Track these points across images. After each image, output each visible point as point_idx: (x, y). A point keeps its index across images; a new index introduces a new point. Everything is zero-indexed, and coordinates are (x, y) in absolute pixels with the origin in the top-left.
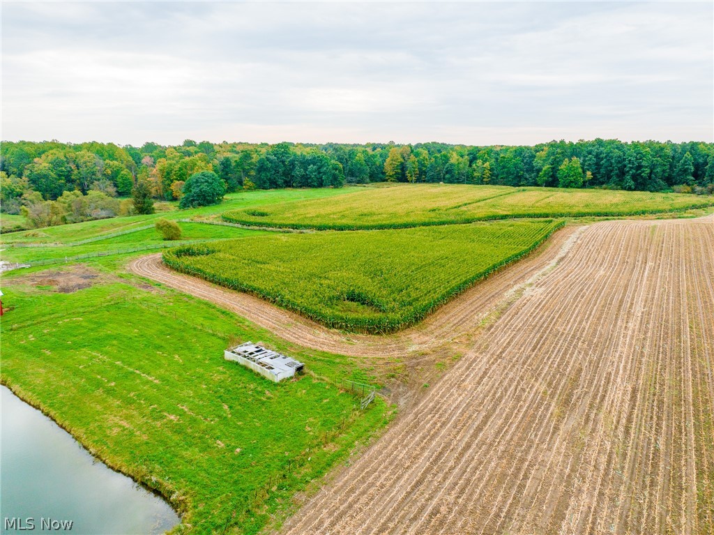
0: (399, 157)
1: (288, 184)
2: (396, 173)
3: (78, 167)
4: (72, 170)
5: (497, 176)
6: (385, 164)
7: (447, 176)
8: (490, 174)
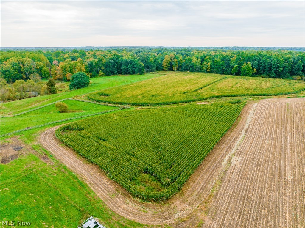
0: (169, 59)
1: (119, 73)
2: (168, 66)
3: (24, 65)
4: (21, 67)
5: (213, 69)
6: (163, 62)
7: (191, 69)
8: (210, 68)
